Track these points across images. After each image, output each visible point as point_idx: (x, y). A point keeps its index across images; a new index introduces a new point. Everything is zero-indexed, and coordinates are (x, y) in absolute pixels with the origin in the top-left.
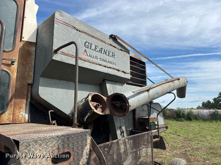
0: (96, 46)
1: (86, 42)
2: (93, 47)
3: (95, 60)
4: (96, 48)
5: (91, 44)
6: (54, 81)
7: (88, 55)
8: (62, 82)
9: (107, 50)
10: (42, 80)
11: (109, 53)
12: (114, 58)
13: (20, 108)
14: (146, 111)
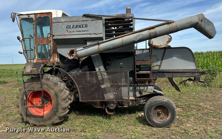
0: (73, 26)
1: (67, 26)
2: (72, 26)
3: (73, 33)
4: (73, 27)
5: (70, 26)
6: (63, 45)
7: (69, 32)
8: (66, 45)
9: (81, 25)
10: (58, 46)
11: (82, 26)
12: (87, 27)
13: (56, 57)
14: (157, 56)
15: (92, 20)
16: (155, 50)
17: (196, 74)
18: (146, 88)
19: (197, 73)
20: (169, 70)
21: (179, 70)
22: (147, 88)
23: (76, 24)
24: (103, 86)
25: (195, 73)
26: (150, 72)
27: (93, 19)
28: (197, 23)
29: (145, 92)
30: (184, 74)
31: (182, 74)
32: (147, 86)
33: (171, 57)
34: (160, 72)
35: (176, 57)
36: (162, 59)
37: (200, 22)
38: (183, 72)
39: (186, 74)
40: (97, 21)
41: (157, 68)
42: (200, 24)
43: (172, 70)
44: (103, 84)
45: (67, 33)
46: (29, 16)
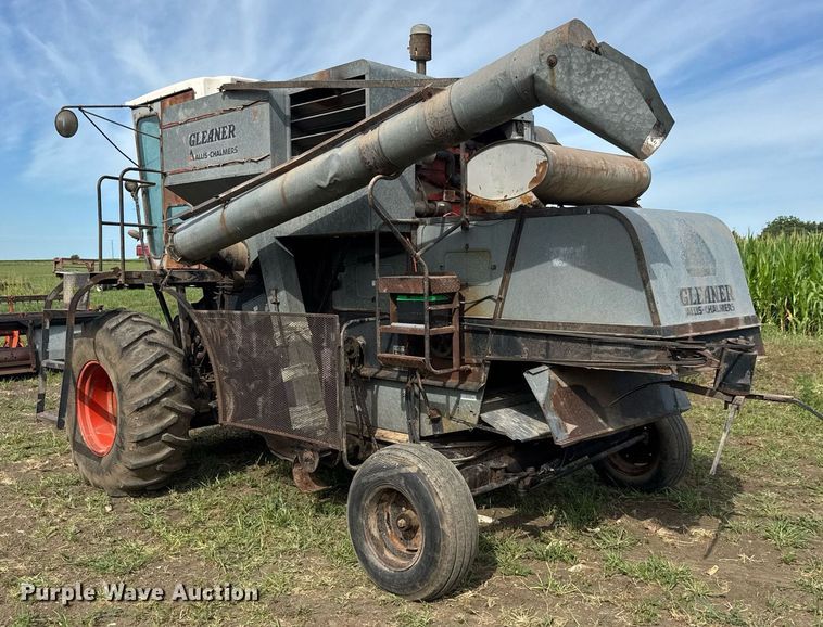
0: (203, 133)
1: (191, 138)
2: (201, 137)
3: (203, 162)
4: (204, 137)
5: (198, 134)
7: (195, 157)
9: (220, 129)
11: (224, 132)
12: (233, 136)
14: (489, 252)
15: (245, 107)
16: (485, 223)
17: (648, 355)
18: (453, 399)
19: (657, 348)
20: (534, 324)
21: (573, 325)
22: (458, 402)
23: (209, 124)
24: (286, 375)
25: (644, 351)
26: (422, 326)
27: (247, 102)
28: (533, 78)
29: (451, 418)
30: (593, 347)
31: (586, 346)
32: (457, 391)
33: (543, 257)
34: (499, 331)
35: (564, 261)
36: (510, 267)
37: (544, 74)
38: (590, 341)
39: (602, 352)
40: (255, 108)
41: (486, 311)
42: (549, 81)
43: (544, 324)
44: (286, 364)
45: (191, 164)
46: (151, 109)
